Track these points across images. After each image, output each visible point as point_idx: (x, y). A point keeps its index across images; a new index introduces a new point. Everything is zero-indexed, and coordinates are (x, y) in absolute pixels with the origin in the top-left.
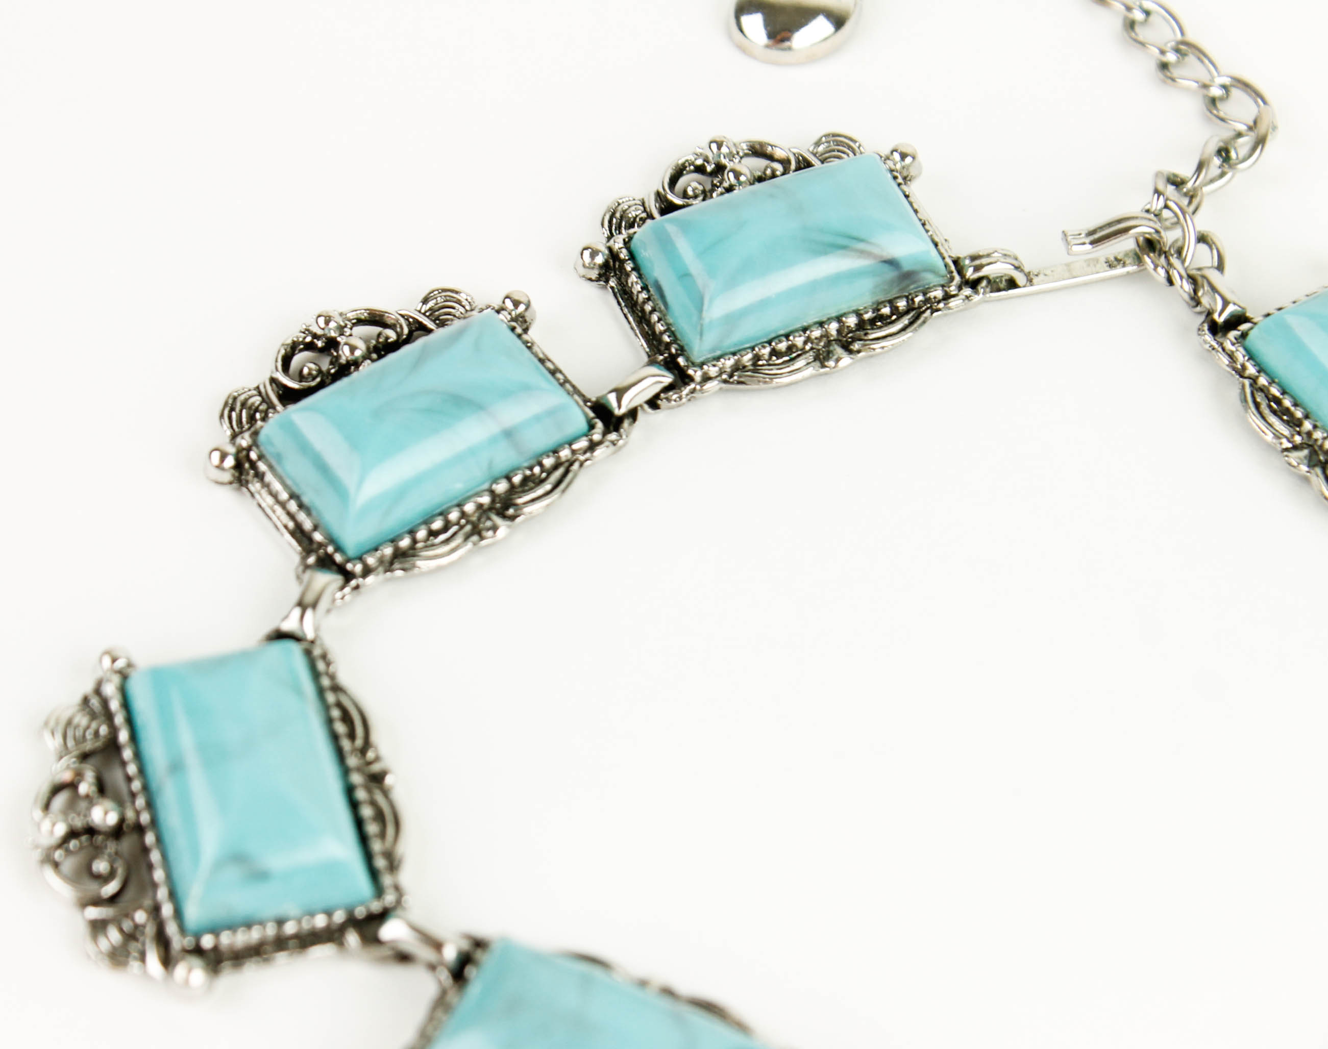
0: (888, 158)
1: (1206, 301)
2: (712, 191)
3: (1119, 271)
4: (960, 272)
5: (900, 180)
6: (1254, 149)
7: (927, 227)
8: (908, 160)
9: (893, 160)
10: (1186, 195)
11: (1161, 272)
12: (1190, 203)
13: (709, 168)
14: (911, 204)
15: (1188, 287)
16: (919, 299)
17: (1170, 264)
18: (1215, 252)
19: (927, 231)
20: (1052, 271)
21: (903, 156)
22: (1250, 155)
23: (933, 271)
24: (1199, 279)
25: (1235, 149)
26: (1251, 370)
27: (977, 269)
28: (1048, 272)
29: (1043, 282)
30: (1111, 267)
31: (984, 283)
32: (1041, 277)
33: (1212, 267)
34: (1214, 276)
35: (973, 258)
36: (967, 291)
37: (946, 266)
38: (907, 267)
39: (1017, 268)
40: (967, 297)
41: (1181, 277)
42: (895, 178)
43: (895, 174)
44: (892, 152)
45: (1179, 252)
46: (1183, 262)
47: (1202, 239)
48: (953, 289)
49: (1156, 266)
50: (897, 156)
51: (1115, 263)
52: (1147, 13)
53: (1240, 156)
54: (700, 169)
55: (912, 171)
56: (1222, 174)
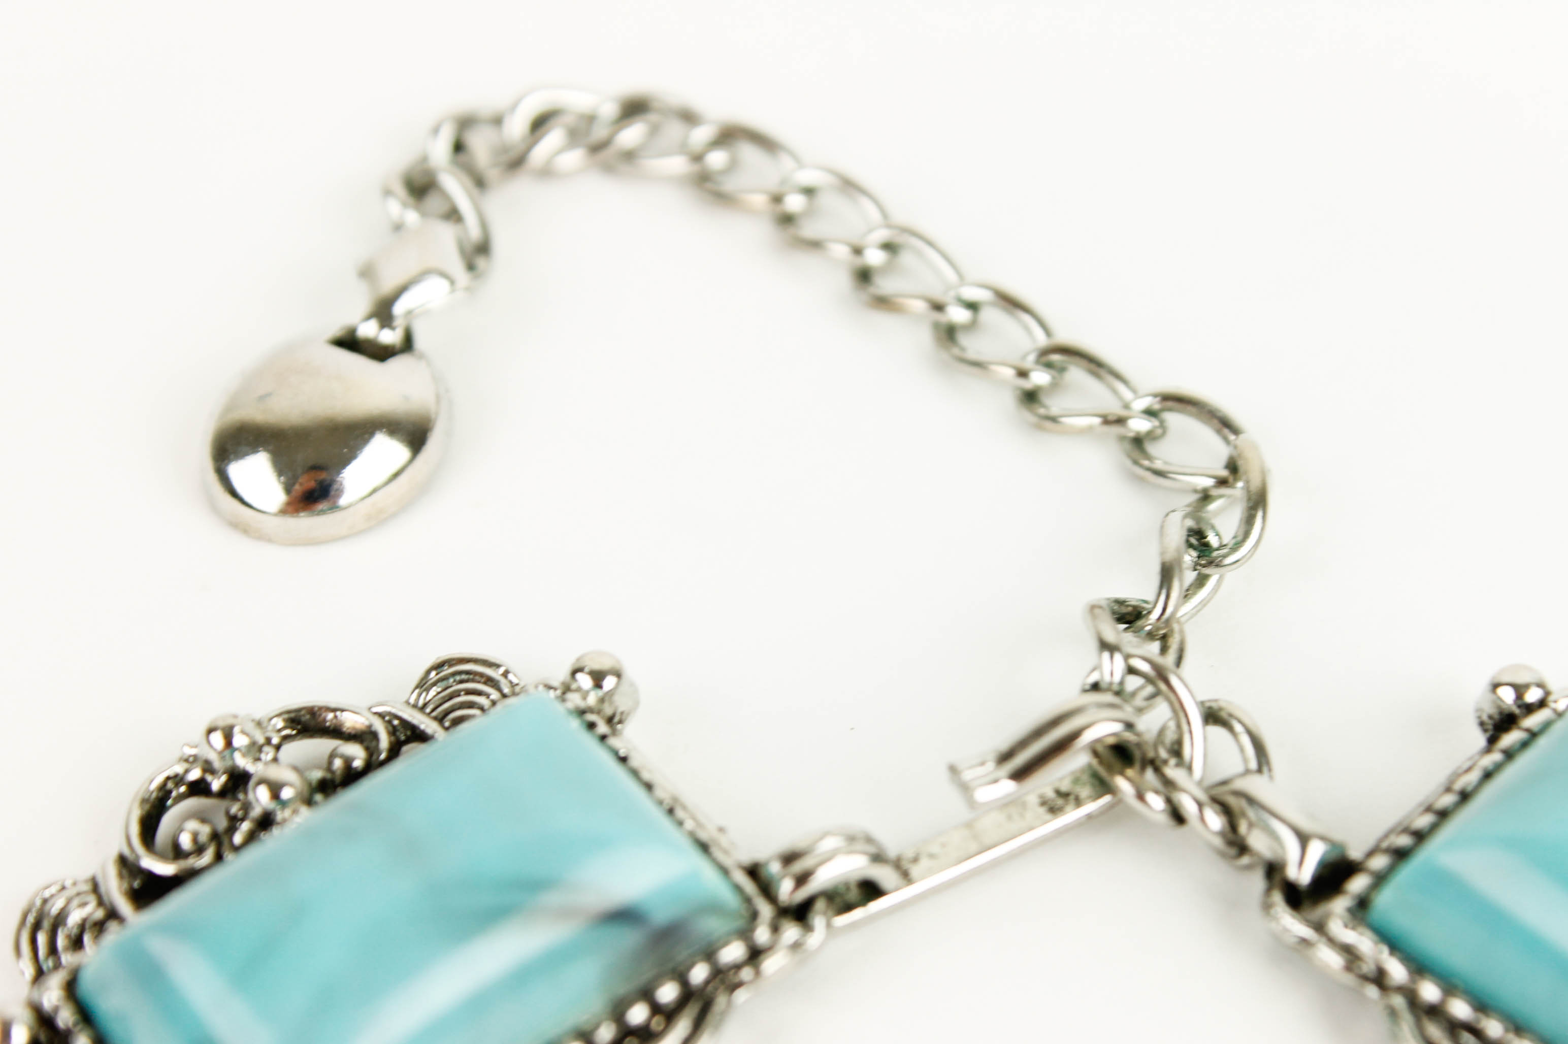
0: (567, 689)
1: (1258, 841)
2: (232, 829)
3: (1072, 815)
4: (767, 890)
5: (602, 728)
6: (1249, 521)
7: (680, 813)
8: (609, 683)
9: (579, 690)
10: (1151, 636)
11: (1156, 802)
12: (1164, 650)
13: (216, 784)
14: (635, 773)
15: (1215, 821)
16: (699, 974)
17: (1169, 784)
18: (1246, 740)
19: (680, 823)
20: (943, 845)
21: (598, 678)
22: (1246, 535)
23: (714, 908)
24: (1232, 801)
25: (1213, 527)
26: (1397, 972)
27: (802, 879)
28: (935, 849)
29: (931, 872)
30: (1054, 810)
31: (820, 905)
32: (924, 863)
33: (1247, 772)
34: (1256, 786)
35: (789, 859)
36: (791, 932)
37: (738, 888)
38: (661, 915)
39: (878, 858)
40: (796, 946)
41: (1200, 805)
42: (591, 726)
43: (591, 717)
44: (574, 672)
45: (1177, 751)
46: (1190, 768)
47: (1213, 717)
48: (762, 935)
49: (1141, 797)
50: (584, 681)
51: (1060, 802)
52: (973, 306)
53: (1227, 538)
54: (199, 788)
55: (621, 703)
56: (1201, 580)
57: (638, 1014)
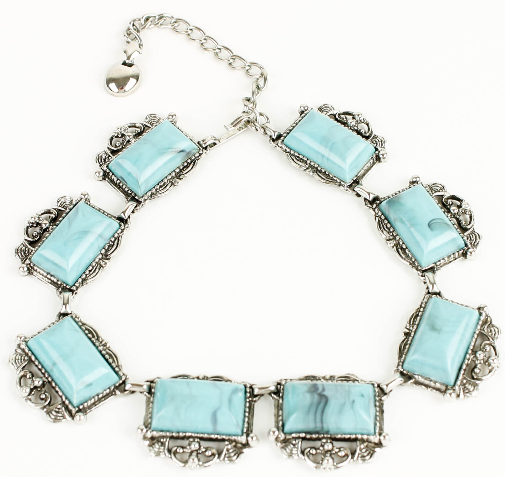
0: (168, 119)
1: (268, 133)
2: (123, 143)
3: (242, 131)
4: (202, 147)
5: (174, 124)
6: (265, 83)
7: (187, 136)
8: (174, 117)
9: (170, 118)
10: (252, 103)
11: (254, 128)
12: (253, 104)
13: (119, 136)
14: (180, 130)
15: (262, 130)
16: (193, 158)
17: (255, 125)
18: (266, 118)
19: (188, 137)
21: (172, 116)
22: (264, 86)
23: (194, 149)
24: (265, 127)
25: (260, 85)
26: (288, 150)
27: (205, 144)
28: (223, 137)
29: (223, 141)
31: (208, 147)
32: (222, 139)
33: (266, 123)
34: (267, 125)
35: (203, 141)
36: (205, 151)
37: (197, 145)
38: (187, 150)
39: (215, 139)
40: (205, 153)
41: (260, 128)
42: (173, 124)
43: (173, 122)
44: (169, 116)
45: (256, 120)
46: (258, 123)
47: (261, 114)
48: (201, 152)
49: (251, 128)
50: (171, 117)
51: (240, 129)
53: (262, 86)
54: (117, 137)
55: (176, 120)
56: (258, 93)
57: (186, 164)
